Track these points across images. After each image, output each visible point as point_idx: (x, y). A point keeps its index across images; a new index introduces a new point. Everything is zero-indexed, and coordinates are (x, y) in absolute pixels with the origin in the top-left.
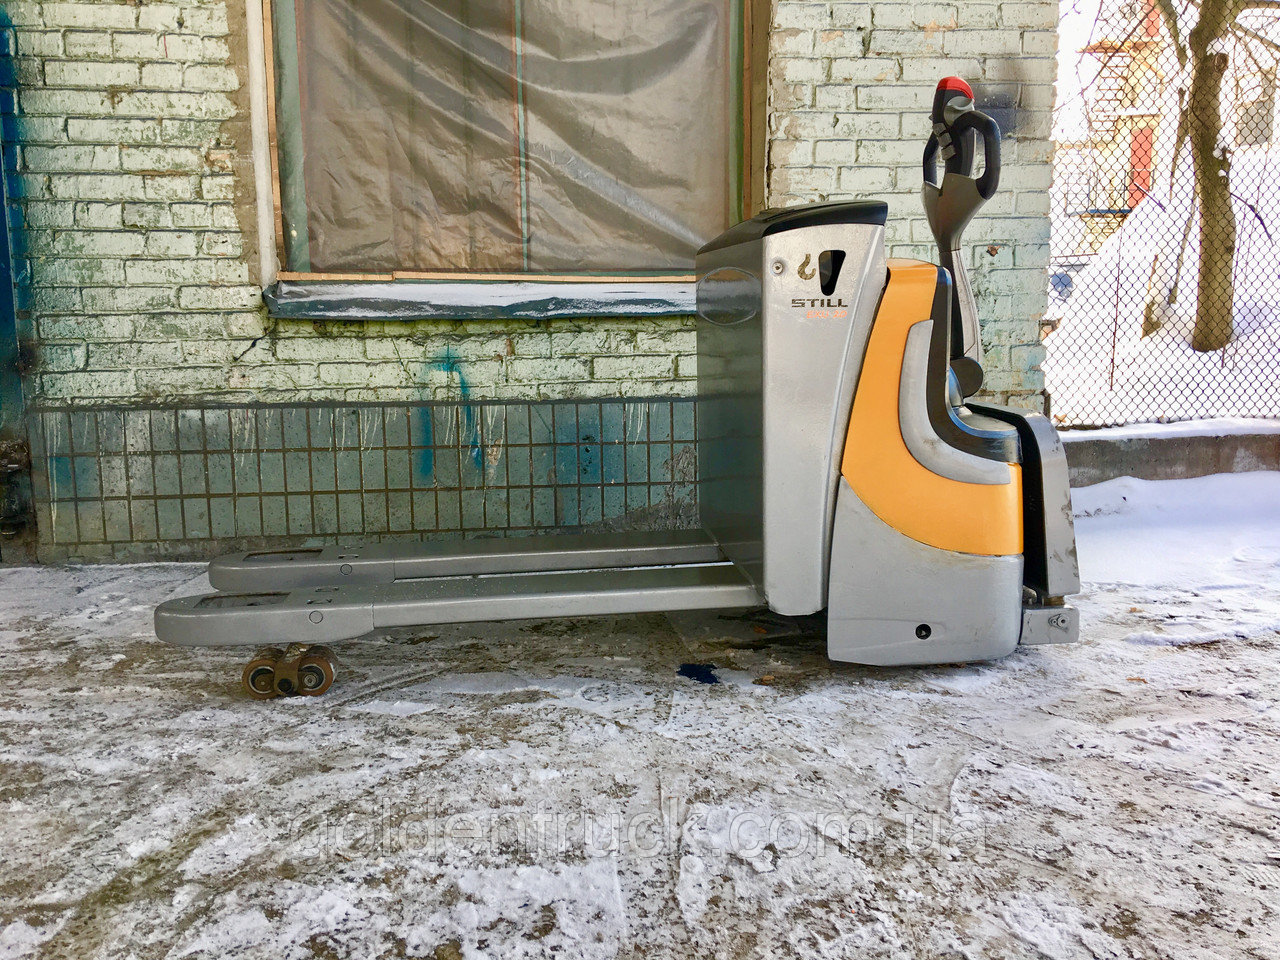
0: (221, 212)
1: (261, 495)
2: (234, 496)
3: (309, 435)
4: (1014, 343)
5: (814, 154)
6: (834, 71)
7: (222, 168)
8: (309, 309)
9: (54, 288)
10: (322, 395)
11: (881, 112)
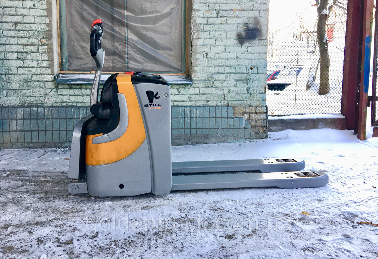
0: (44, 55)
1: (53, 131)
2: (45, 131)
3: (66, 115)
4: (258, 93)
5: (204, 42)
6: (209, 21)
7: (44, 44)
8: (67, 81)
10: (70, 104)
11: (222, 32)
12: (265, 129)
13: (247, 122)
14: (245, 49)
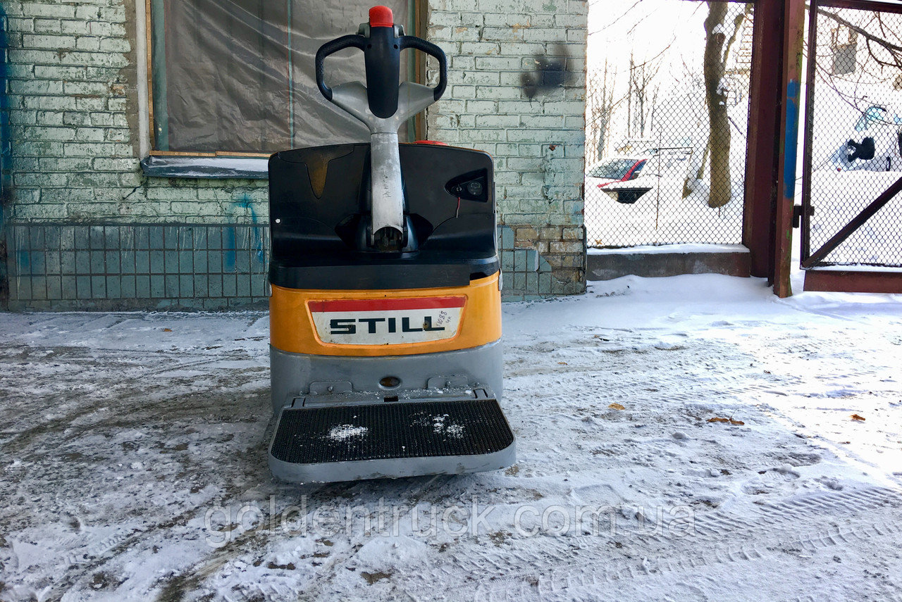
0: (118, 117)
1: (136, 275)
2: (120, 275)
3: (164, 242)
4: (566, 199)
5: (451, 92)
6: (463, 48)
7: (120, 94)
8: (166, 172)
9: (23, 158)
10: (173, 219)
11: (489, 71)
12: (581, 274)
13: (543, 260)
14: (538, 107)
